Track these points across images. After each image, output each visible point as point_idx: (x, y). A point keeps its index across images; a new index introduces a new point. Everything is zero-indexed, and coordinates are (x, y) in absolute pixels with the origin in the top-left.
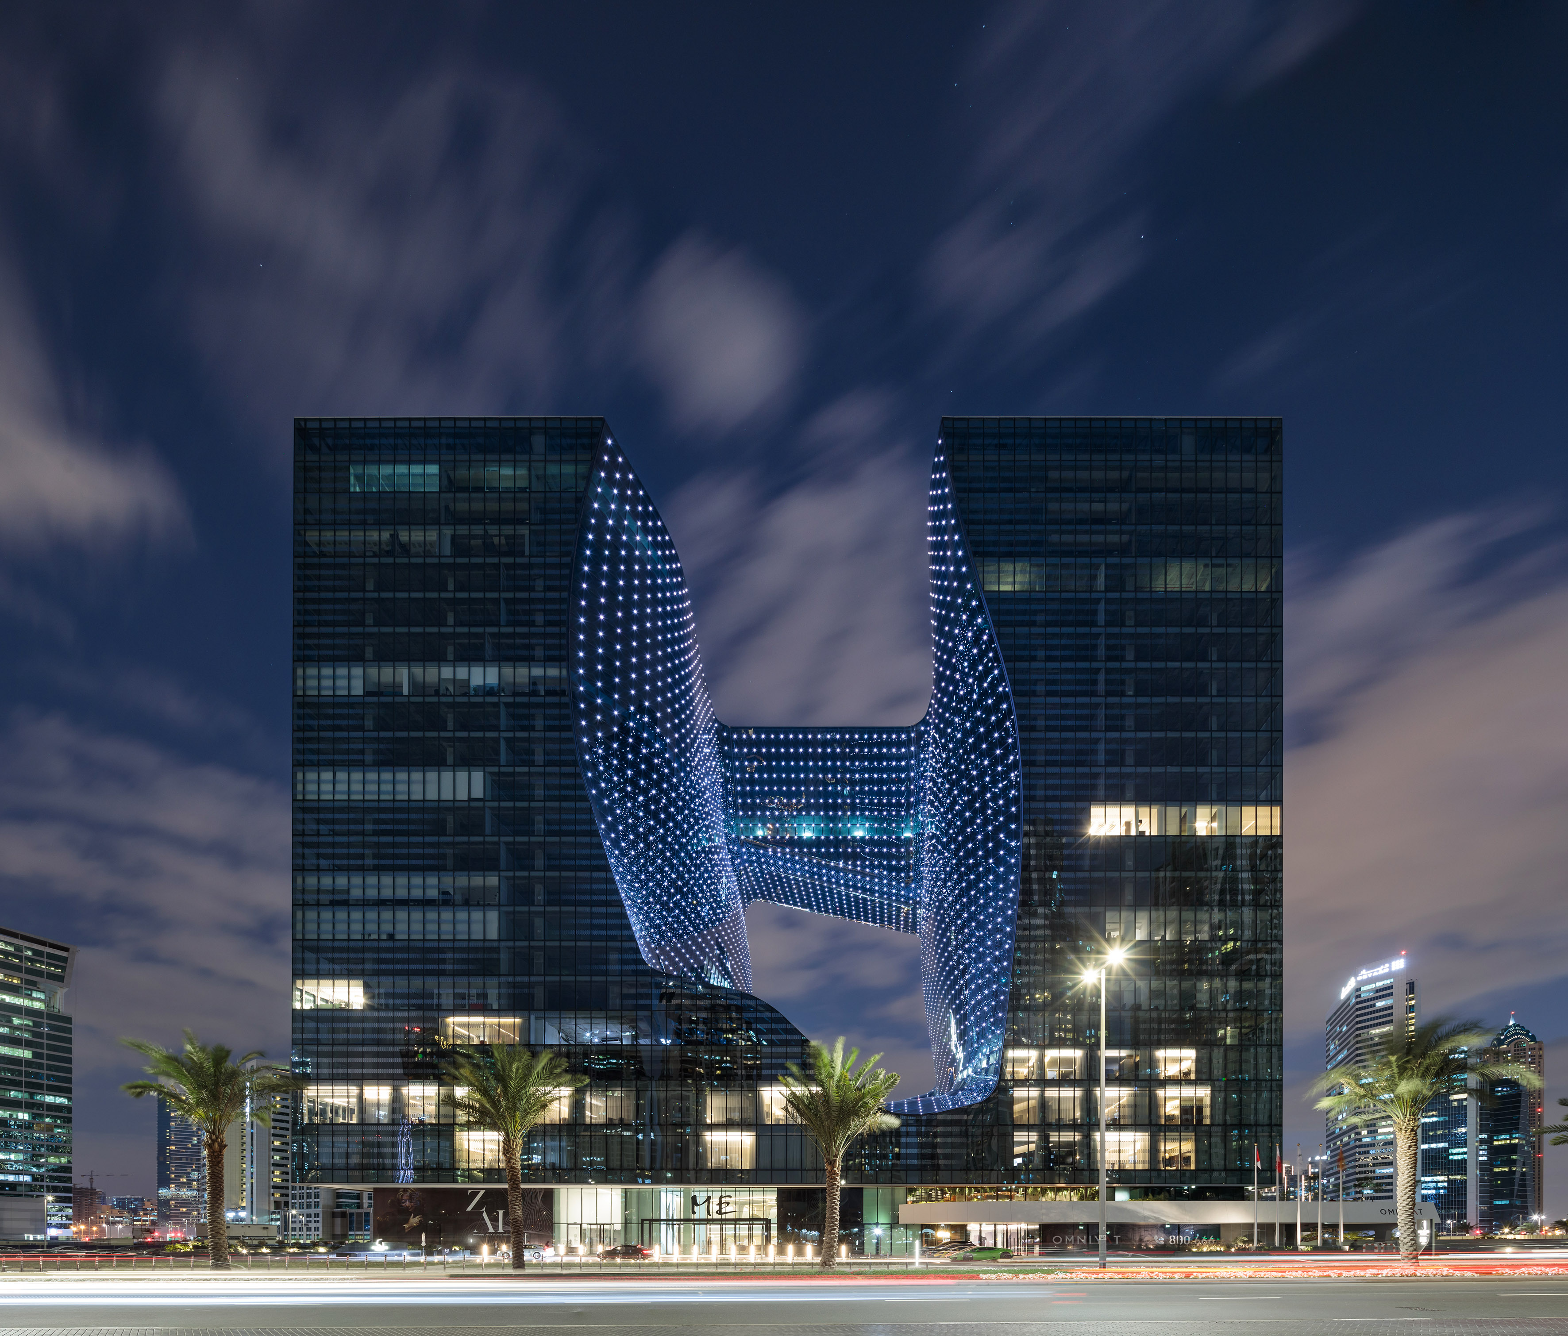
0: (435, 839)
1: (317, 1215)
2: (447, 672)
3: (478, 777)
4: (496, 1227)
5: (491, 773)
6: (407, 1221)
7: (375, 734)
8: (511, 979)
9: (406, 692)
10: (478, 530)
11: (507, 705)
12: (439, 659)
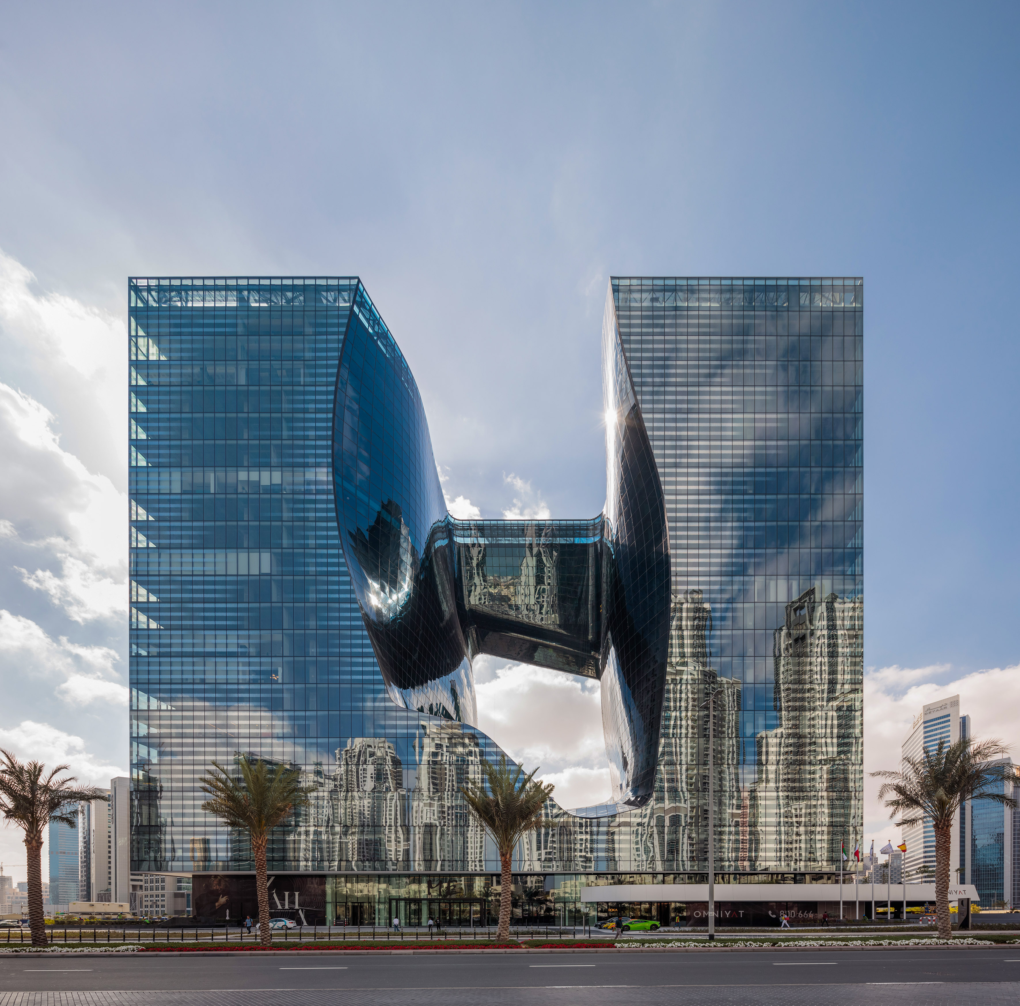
0: (234, 605)
1: (163, 896)
2: (243, 475)
3: (266, 556)
4: (283, 905)
5: (276, 554)
6: (217, 900)
7: (189, 524)
8: (292, 713)
9: (212, 491)
10: (265, 364)
11: (288, 501)
12: (238, 465)
